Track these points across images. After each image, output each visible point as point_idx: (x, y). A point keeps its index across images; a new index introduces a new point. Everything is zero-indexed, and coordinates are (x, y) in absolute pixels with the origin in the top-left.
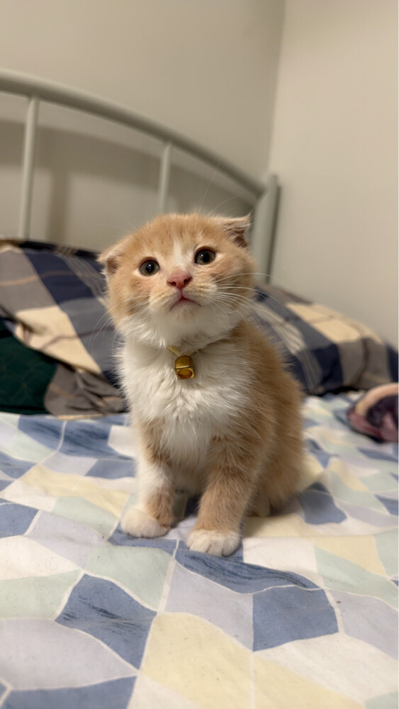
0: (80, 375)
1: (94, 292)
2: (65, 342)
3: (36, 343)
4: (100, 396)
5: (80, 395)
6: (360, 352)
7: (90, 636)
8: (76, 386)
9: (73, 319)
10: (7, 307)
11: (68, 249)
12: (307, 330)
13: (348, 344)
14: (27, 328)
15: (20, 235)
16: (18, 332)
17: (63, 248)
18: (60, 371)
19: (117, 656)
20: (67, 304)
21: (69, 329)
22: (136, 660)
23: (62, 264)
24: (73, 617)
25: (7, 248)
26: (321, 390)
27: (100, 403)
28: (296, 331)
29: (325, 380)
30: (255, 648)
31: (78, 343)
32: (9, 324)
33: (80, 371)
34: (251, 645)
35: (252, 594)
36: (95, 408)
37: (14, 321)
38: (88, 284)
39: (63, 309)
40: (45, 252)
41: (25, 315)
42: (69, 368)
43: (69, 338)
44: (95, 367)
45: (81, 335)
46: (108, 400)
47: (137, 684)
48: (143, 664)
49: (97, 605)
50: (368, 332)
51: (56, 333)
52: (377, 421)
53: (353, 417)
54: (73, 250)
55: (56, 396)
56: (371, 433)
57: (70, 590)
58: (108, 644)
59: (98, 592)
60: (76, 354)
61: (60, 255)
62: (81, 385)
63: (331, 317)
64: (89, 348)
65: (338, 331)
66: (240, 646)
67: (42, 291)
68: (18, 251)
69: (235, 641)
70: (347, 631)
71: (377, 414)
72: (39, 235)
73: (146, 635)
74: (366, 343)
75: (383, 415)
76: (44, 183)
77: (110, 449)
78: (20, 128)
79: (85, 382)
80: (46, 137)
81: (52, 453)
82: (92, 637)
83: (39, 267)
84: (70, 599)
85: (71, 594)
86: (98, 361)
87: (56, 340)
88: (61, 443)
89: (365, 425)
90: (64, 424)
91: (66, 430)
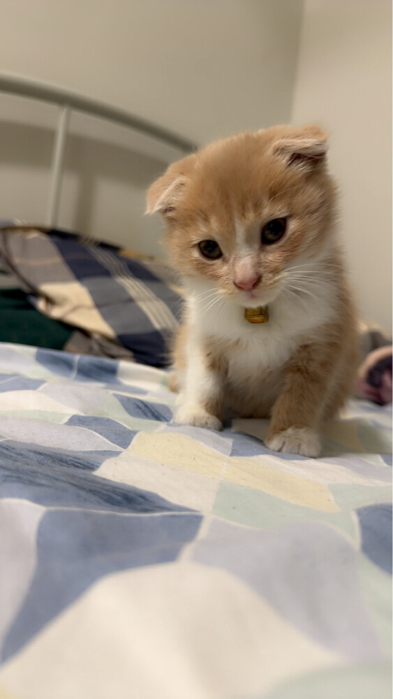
0: (97, 341)
1: (113, 272)
2: (83, 311)
3: (56, 313)
7: (85, 428)
8: (91, 347)
9: (92, 293)
10: (32, 280)
11: (91, 241)
14: (50, 301)
15: (48, 223)
16: (41, 305)
17: (87, 239)
18: (77, 336)
19: (107, 441)
20: (87, 280)
21: (88, 300)
22: (124, 445)
23: (85, 251)
25: (34, 235)
30: (232, 455)
31: (95, 313)
32: (32, 300)
33: (96, 336)
34: (230, 453)
37: (37, 294)
38: (107, 266)
39: (84, 285)
40: (69, 241)
41: (49, 288)
42: (86, 333)
43: (89, 308)
44: (110, 332)
45: (99, 306)
47: (122, 453)
48: (130, 447)
50: (376, 327)
51: (75, 302)
52: (377, 381)
54: (96, 242)
57: (71, 415)
58: (100, 434)
59: (96, 420)
60: (92, 320)
61: (84, 245)
62: (96, 347)
64: (106, 317)
67: (65, 270)
68: (44, 238)
69: (214, 450)
71: (376, 374)
72: (65, 225)
73: (135, 434)
74: (374, 337)
75: (382, 373)
76: (71, 185)
77: (119, 381)
78: (52, 134)
79: (100, 345)
80: (76, 144)
82: (87, 429)
83: (63, 252)
85: (72, 417)
86: (113, 327)
87: (76, 308)
88: (74, 374)
89: (367, 387)
90: (77, 358)
91: (79, 364)
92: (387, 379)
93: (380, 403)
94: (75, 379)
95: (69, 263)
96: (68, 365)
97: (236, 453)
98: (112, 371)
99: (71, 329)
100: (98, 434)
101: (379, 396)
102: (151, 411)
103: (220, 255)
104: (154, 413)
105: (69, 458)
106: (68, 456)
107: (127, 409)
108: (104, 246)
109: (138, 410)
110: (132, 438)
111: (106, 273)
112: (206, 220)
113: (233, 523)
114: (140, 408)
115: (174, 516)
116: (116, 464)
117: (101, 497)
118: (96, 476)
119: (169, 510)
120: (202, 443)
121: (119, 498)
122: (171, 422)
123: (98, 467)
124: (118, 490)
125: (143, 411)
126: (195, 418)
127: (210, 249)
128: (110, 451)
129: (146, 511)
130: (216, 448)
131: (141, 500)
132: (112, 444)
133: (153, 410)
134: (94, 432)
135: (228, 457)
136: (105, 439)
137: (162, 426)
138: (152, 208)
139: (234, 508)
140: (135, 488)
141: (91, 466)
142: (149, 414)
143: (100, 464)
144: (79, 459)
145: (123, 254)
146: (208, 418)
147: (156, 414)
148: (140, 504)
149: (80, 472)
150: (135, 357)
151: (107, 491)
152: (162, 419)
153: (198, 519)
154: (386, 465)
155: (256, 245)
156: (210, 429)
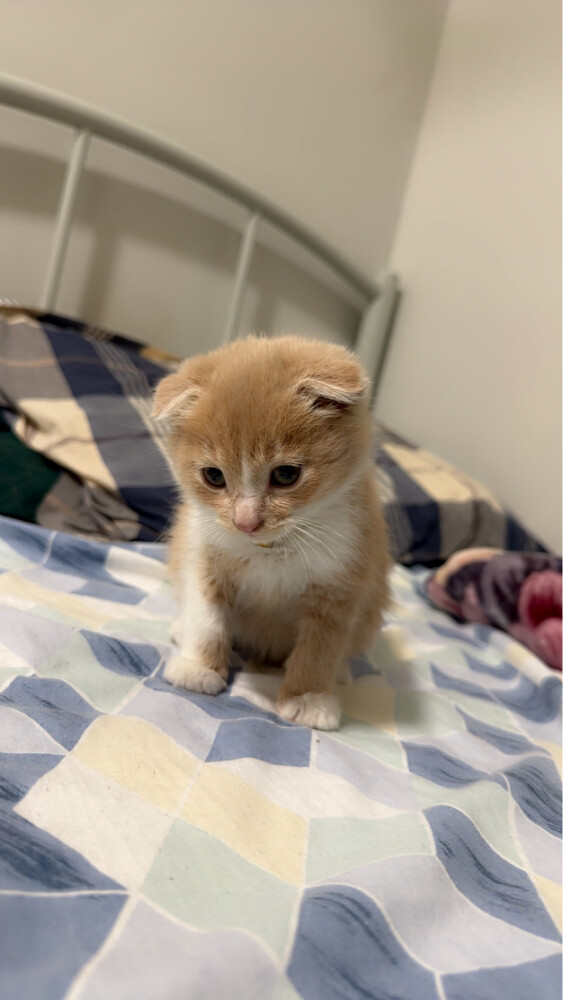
0: (89, 490)
1: (125, 388)
2: (76, 446)
3: (39, 442)
4: (110, 519)
5: (87, 514)
6: (469, 517)
7: (24, 714)
8: (81, 502)
9: (91, 419)
10: (10, 391)
11: (102, 332)
12: (402, 480)
13: (453, 506)
14: (31, 423)
15: (42, 306)
16: (19, 427)
17: (95, 330)
18: (64, 481)
19: (49, 737)
20: (86, 399)
21: (84, 429)
22: (69, 744)
23: (90, 350)
24: (11, 701)
25: (20, 320)
26: (408, 558)
27: (108, 527)
28: (387, 478)
29: (415, 547)
30: (209, 759)
31: (93, 451)
32: (8, 416)
33: (91, 485)
34: (206, 757)
35: (220, 721)
36: (102, 532)
37: (15, 411)
38: (120, 378)
39: (81, 405)
40: (70, 332)
41: (31, 406)
42: (77, 479)
43: (83, 441)
44: (110, 482)
45: (98, 440)
46: (120, 525)
47: (64, 760)
48: (76, 748)
49: (42, 697)
50: (484, 494)
51: (67, 432)
52: (459, 593)
53: (431, 587)
54: (108, 335)
55: (52, 510)
56: (451, 609)
57: (14, 677)
58: (42, 725)
59: (46, 686)
60: (89, 462)
61: (89, 338)
62: (88, 502)
63: (439, 469)
64: (107, 458)
65: (443, 486)
66: (191, 756)
67: (58, 378)
68: (35, 325)
69: (187, 751)
70: (319, 767)
71: (458, 584)
72: (67, 308)
73: (87, 726)
74: (478, 508)
75: (465, 584)
76: (83, 244)
77: (107, 574)
78: (61, 168)
79: (94, 499)
80: (94, 185)
81: (33, 566)
82: (26, 716)
83: (58, 350)
84: (13, 685)
85: (15, 680)
86: (114, 474)
87: (64, 442)
88: (46, 558)
89: (445, 596)
90: (52, 535)
91: (54, 544)
92: (470, 593)
93: (459, 619)
94: (46, 566)
95: (65, 368)
96: (40, 544)
97: (215, 754)
98: (100, 559)
99: (56, 469)
100: (37, 725)
101: (459, 610)
102: (129, 656)
103: (223, 485)
104: (130, 659)
107: (97, 653)
108: (119, 341)
109: (112, 656)
110: (82, 733)
111: (117, 390)
113: (160, 910)
114: (115, 652)
115: (92, 897)
116: (48, 789)
117: (11, 863)
118: (16, 817)
119: (90, 886)
120: (173, 741)
121: (34, 863)
122: (153, 675)
123: (24, 793)
124: (36, 848)
125: (118, 656)
127: (214, 478)
128: (49, 755)
129: (60, 886)
130: (190, 748)
131: (60, 865)
132: (55, 742)
133: (132, 655)
134: (35, 722)
135: (200, 764)
136: (46, 734)
137: (137, 686)
139: (171, 879)
140: (59, 842)
141: (15, 793)
142: (126, 660)
143: (28, 788)
145: (146, 354)
146: (205, 675)
147: (136, 660)
148: (57, 873)
150: (140, 522)
151: (21, 850)
152: (143, 667)
153: (121, 900)
154: (406, 771)
155: (263, 487)
156: (204, 693)
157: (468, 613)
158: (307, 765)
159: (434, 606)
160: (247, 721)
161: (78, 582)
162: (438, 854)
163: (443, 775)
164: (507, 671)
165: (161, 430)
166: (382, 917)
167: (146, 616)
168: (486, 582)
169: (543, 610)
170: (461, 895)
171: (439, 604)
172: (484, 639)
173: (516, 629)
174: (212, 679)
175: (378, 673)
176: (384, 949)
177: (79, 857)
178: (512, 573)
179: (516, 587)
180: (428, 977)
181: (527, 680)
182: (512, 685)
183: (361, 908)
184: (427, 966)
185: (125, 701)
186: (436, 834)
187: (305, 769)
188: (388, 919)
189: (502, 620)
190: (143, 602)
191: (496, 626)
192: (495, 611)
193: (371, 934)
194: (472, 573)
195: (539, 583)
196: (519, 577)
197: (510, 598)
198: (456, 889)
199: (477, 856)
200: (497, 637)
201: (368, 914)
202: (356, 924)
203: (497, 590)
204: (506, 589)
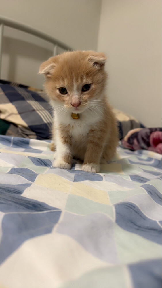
0: (20, 128)
1: (25, 98)
2: (14, 116)
3: (3, 116)
4: (28, 135)
5: (20, 135)
6: (130, 125)
8: (18, 132)
9: (17, 108)
11: (16, 84)
13: (125, 122)
17: (14, 83)
18: (12, 126)
19: (26, 179)
20: (14, 102)
21: (15, 111)
22: (33, 180)
23: (13, 89)
30: (74, 181)
31: (19, 116)
33: (20, 126)
34: (73, 180)
35: (74, 174)
38: (23, 96)
39: (13, 104)
40: (7, 85)
42: (15, 125)
43: (15, 114)
44: (25, 125)
45: (20, 113)
46: (31, 137)
47: (32, 185)
48: (35, 181)
49: (21, 172)
50: (133, 118)
51: (10, 112)
52: (131, 142)
54: (18, 84)
55: (10, 134)
56: (130, 148)
57: (11, 168)
59: (21, 169)
60: (18, 120)
61: (13, 86)
62: (20, 131)
64: (23, 118)
65: (122, 117)
66: (69, 181)
67: (5, 98)
69: (67, 180)
70: (106, 180)
71: (131, 139)
72: (4, 78)
73: (37, 176)
74: (132, 122)
75: (133, 139)
77: (30, 147)
79: (22, 130)
81: (8, 147)
82: (18, 175)
86: (27, 122)
87: (10, 115)
88: (11, 145)
89: (128, 144)
90: (12, 138)
91: (13, 140)
92: (135, 141)
93: (133, 150)
94: (12, 147)
95: (7, 95)
96: (9, 141)
97: (75, 180)
98: (28, 143)
99: (9, 123)
100: (22, 177)
101: (132, 148)
103: (66, 93)
104: (44, 163)
105: (12, 189)
106: (11, 188)
107: (34, 163)
108: (21, 86)
109: (38, 162)
110: (36, 178)
111: (23, 99)
112: (63, 80)
113: (72, 213)
115: (51, 212)
116: (30, 190)
117: (24, 206)
118: (22, 197)
119: (49, 209)
120: (63, 177)
121: (31, 206)
122: (51, 167)
123: (23, 192)
124: (31, 203)
125: (40, 163)
126: (60, 165)
128: (27, 184)
129: (41, 211)
130: (68, 179)
131: (39, 206)
132: (28, 181)
133: (44, 162)
134: (21, 176)
135: (72, 182)
136: (25, 179)
137: (48, 169)
138: (41, 72)
139: (73, 206)
140: (37, 201)
141: (20, 192)
142: (43, 164)
143: (24, 191)
144: (15, 189)
145: (29, 89)
146: (65, 164)
147: (46, 164)
148: (39, 208)
149: (16, 195)
150: (36, 135)
151: (26, 203)
152: (48, 165)
153: (60, 212)
154: (131, 180)
155: (80, 92)
156: (66, 169)
157: (135, 148)
158: (102, 180)
159: (125, 148)
160: (82, 174)
161: (23, 149)
162: (148, 193)
163: (141, 181)
164: (150, 159)
165: (38, 109)
166: (138, 208)
167: (45, 155)
168: (140, 137)
169: (157, 142)
170: (157, 204)
171: (126, 147)
172: (141, 153)
173: (150, 148)
174: (68, 166)
175: (115, 161)
176: (141, 216)
177: (45, 204)
178: (146, 133)
179: (148, 137)
180: (155, 222)
181: (156, 160)
182: (152, 162)
183: (132, 206)
184: (154, 220)
185: (46, 172)
186: (146, 189)
187: (102, 181)
188: (140, 208)
189: (145, 147)
190: (43, 153)
191: (143, 149)
192: (143, 145)
193: (136, 212)
194: (135, 136)
195: (155, 135)
196: (149, 134)
197: (147, 140)
198: (155, 203)
199: (158, 195)
200: (145, 152)
201: (134, 207)
202: (131, 210)
203: (143, 139)
204: (145, 138)
